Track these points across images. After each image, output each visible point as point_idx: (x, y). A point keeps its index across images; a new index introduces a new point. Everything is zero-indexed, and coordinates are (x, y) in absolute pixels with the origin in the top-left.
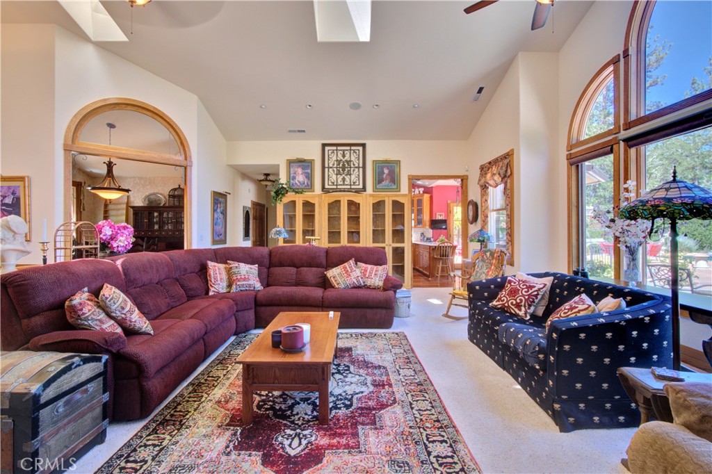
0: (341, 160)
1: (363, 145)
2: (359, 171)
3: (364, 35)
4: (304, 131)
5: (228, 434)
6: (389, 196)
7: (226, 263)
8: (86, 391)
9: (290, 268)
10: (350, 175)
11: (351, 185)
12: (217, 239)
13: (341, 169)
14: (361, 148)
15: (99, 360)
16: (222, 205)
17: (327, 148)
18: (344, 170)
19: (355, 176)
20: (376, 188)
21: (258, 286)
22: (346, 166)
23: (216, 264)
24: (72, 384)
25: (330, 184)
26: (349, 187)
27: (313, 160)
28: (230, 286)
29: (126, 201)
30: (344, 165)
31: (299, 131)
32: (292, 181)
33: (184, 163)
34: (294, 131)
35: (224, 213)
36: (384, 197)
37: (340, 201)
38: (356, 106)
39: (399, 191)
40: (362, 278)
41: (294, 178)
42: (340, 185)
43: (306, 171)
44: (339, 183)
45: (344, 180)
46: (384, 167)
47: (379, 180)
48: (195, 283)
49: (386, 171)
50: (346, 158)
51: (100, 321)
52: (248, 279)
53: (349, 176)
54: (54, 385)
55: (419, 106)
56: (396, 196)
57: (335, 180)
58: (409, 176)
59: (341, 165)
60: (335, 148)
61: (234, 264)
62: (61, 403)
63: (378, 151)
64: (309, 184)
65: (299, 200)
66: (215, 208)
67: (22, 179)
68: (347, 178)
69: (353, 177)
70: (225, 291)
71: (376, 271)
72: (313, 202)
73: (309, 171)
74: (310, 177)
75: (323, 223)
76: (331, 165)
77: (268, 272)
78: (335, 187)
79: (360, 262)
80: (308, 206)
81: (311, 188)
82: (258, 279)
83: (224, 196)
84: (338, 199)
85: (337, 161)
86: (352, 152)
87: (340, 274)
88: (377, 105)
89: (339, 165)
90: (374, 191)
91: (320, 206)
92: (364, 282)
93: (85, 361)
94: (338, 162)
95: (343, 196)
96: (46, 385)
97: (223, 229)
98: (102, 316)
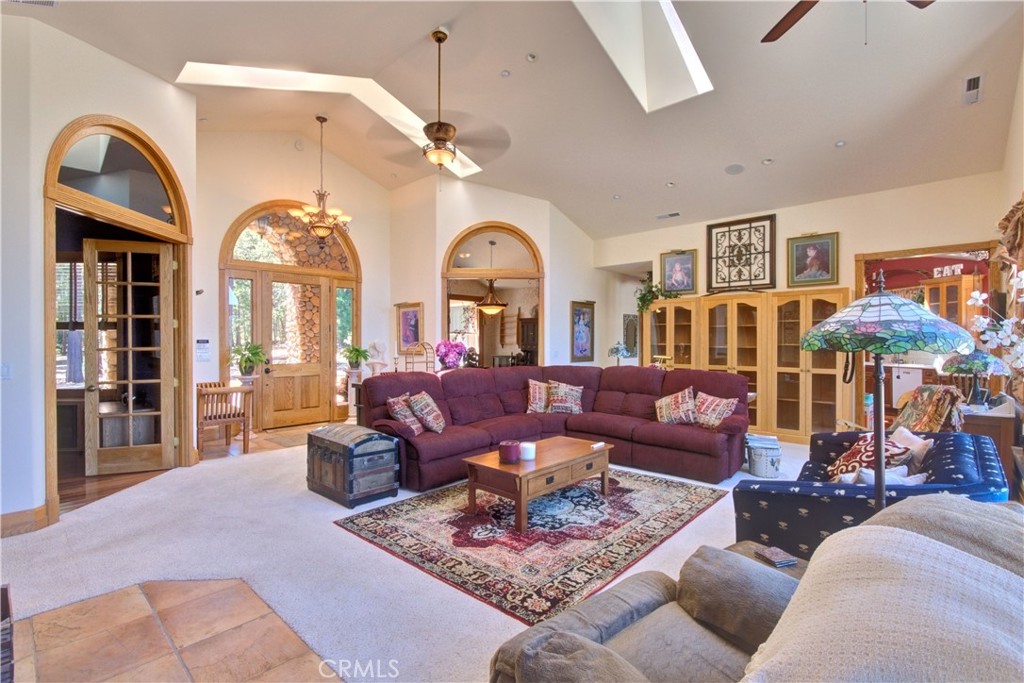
0: (736, 245)
1: (772, 218)
2: (764, 257)
3: (702, 84)
4: (678, 214)
5: (454, 514)
6: (805, 294)
7: (547, 382)
8: (382, 458)
9: (618, 393)
10: (750, 265)
11: (750, 280)
12: (579, 355)
13: (735, 259)
14: (767, 223)
15: (392, 440)
16: (586, 316)
17: (714, 231)
18: (739, 259)
19: (758, 267)
20: (793, 282)
21: (577, 409)
22: (744, 252)
23: (537, 383)
24: (373, 450)
25: (719, 280)
26: (748, 283)
27: (695, 250)
28: (547, 407)
29: (517, 313)
30: (740, 252)
31: (671, 215)
32: (667, 282)
33: (537, 275)
34: (665, 217)
35: (590, 325)
36: (799, 295)
37: (726, 305)
38: (735, 170)
39: (837, 283)
40: (693, 413)
41: (671, 277)
42: (735, 281)
43: (686, 266)
44: (733, 278)
45: (740, 273)
46: (808, 246)
47: (799, 266)
48: (513, 400)
49: (811, 253)
50: (743, 241)
51: (406, 417)
52: (566, 401)
53: (748, 268)
54: (362, 446)
55: (845, 143)
56: (821, 292)
57: (727, 275)
58: (856, 256)
59: (735, 253)
60: (726, 229)
61: (554, 384)
62: (366, 458)
63: (795, 223)
64: (690, 282)
65: (670, 305)
66: (576, 320)
67: (418, 305)
68: (745, 271)
69: (754, 268)
70: (542, 411)
71: (717, 405)
72: (688, 308)
73: (690, 266)
74: (692, 274)
75: (702, 336)
76: (720, 254)
77: (596, 396)
78: (727, 285)
79: (702, 392)
80: (683, 314)
81: (693, 289)
82: (579, 402)
83: (590, 305)
84: (723, 302)
85: (730, 246)
86: (753, 230)
87: (668, 405)
88: (769, 160)
89: (733, 252)
90: (789, 286)
91: (697, 313)
92: (695, 418)
93: (382, 438)
94: (732, 247)
95: (732, 298)
96: (357, 445)
97: (589, 345)
98: (409, 413)
